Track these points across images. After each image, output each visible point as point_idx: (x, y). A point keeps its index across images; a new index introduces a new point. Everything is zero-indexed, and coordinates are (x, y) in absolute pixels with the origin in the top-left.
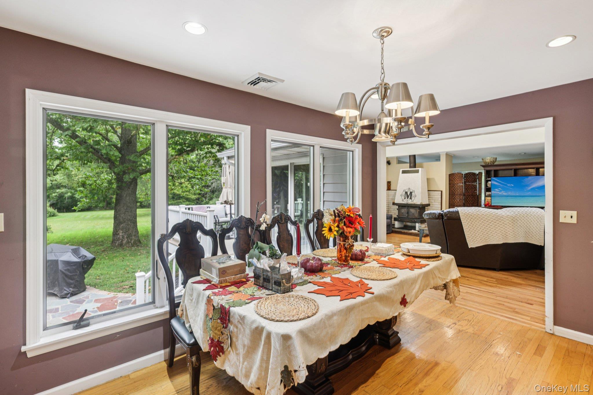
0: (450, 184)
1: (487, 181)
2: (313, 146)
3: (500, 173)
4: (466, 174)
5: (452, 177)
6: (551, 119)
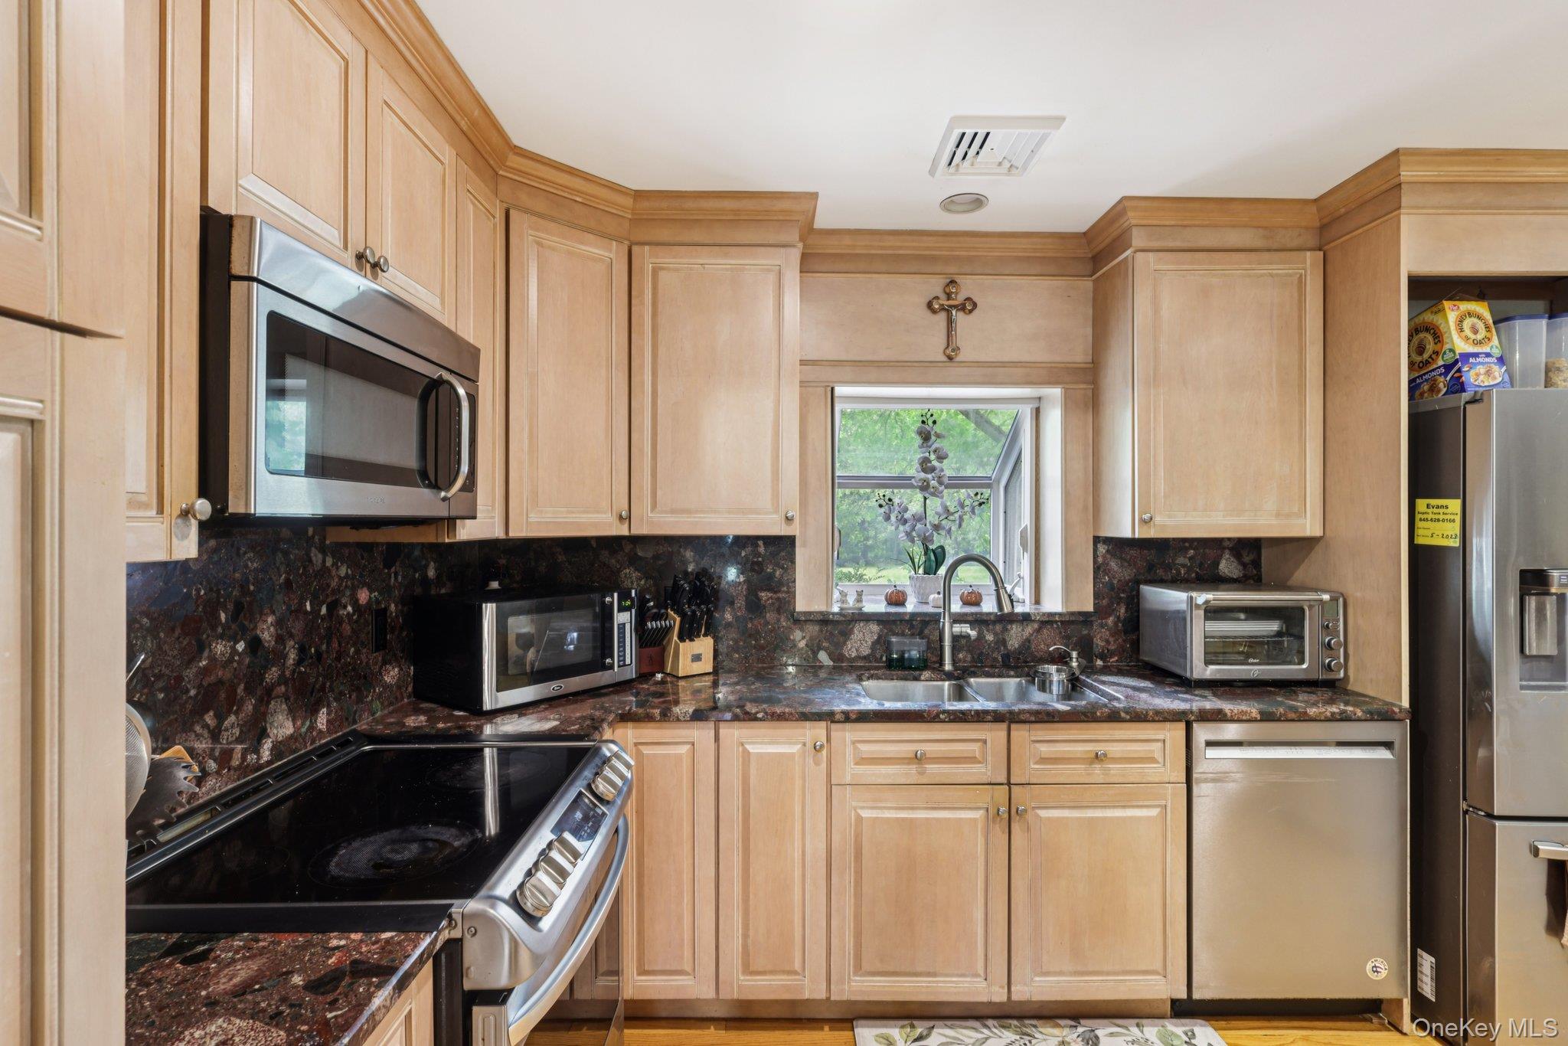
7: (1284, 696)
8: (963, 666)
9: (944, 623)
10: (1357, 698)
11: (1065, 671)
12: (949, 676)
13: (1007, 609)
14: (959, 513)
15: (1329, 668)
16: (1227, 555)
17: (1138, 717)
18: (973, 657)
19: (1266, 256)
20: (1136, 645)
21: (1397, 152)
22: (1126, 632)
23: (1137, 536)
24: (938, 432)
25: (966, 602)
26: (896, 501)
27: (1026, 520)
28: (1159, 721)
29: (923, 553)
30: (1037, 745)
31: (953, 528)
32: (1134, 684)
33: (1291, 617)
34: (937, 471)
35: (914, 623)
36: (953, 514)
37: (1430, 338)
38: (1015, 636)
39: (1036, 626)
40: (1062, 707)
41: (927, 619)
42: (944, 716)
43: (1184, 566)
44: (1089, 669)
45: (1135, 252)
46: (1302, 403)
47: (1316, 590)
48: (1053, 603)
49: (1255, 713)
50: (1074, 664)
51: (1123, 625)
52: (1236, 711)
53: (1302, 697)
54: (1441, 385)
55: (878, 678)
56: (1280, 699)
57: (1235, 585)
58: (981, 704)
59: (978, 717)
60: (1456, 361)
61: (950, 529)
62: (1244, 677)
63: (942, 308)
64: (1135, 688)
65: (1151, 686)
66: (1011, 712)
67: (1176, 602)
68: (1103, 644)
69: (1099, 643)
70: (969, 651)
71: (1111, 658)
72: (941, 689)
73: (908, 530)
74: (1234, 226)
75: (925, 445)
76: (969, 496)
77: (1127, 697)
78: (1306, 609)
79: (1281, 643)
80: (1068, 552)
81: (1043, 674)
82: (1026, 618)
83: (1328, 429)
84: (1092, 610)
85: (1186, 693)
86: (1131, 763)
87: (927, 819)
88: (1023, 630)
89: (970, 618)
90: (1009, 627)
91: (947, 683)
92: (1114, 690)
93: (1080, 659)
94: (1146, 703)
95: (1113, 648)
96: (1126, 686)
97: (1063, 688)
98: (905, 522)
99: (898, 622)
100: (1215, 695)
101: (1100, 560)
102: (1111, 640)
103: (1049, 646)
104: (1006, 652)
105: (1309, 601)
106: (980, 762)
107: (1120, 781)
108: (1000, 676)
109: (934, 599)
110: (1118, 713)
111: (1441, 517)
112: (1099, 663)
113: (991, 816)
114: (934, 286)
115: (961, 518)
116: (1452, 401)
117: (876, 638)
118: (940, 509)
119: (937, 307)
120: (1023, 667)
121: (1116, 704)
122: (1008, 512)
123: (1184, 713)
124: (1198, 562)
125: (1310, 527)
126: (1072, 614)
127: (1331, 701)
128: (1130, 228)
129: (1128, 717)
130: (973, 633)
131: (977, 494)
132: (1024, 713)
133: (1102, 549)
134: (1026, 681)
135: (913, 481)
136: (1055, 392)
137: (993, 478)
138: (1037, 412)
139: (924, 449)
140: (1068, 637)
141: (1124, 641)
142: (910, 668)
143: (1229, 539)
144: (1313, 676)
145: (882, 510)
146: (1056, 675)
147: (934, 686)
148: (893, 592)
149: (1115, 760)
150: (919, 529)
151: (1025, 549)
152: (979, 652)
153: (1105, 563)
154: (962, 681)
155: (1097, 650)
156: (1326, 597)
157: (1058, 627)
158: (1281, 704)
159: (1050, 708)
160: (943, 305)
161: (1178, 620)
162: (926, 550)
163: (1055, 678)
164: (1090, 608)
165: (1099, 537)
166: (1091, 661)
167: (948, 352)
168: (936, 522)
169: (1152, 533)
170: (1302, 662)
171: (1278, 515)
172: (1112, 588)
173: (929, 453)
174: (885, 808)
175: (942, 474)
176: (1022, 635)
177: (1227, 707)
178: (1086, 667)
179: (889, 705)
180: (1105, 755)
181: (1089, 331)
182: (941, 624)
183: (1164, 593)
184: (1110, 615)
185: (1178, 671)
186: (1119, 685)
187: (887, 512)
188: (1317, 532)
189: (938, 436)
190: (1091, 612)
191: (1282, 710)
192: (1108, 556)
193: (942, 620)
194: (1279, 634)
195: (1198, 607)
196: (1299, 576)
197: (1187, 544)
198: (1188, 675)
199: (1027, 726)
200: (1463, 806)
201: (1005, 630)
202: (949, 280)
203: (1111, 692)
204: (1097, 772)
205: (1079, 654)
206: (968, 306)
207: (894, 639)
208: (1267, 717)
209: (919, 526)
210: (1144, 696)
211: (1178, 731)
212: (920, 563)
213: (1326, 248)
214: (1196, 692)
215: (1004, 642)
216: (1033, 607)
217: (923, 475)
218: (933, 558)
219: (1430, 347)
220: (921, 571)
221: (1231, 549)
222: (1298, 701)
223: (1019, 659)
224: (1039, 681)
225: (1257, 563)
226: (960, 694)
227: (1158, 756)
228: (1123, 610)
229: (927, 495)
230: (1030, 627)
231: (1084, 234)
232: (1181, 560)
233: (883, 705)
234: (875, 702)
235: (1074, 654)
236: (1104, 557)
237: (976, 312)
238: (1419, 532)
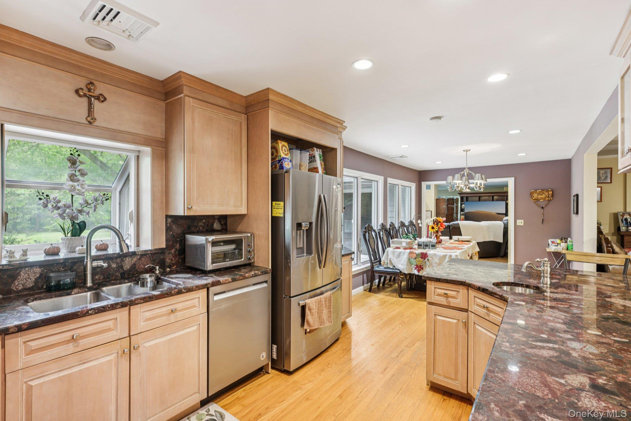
0: (436, 206)
1: (461, 204)
2: (398, 185)
3: (469, 198)
4: (448, 199)
5: (438, 201)
6: (513, 178)
7: (238, 271)
8: (99, 282)
9: (87, 262)
10: (258, 269)
11: (153, 276)
12: (90, 289)
13: (125, 251)
14: (94, 204)
15: (250, 259)
16: (216, 221)
17: (189, 290)
18: (104, 277)
19: (230, 112)
20: (184, 260)
21: (268, 89)
22: (179, 255)
23: (186, 215)
24: (81, 160)
25: (99, 249)
26: (51, 197)
27: (132, 207)
28: (197, 290)
29: (71, 225)
30: (144, 313)
31: (90, 212)
32: (185, 276)
33: (238, 243)
34: (80, 182)
35: (66, 264)
36: (90, 204)
37: (275, 151)
38: (127, 264)
39: (138, 257)
40: (156, 293)
41: (76, 261)
42: (91, 312)
43: (201, 226)
44: (164, 273)
45: (185, 96)
46: (241, 167)
47: (246, 233)
48: (147, 245)
49: (230, 279)
50: (157, 272)
51: (178, 252)
52: (224, 280)
53: (243, 270)
54: (278, 166)
55: (41, 299)
56: (237, 273)
57: (219, 233)
58: (112, 300)
59: (113, 307)
60: (281, 160)
61: (89, 212)
62: (224, 266)
63: (85, 95)
64: (185, 278)
65: (192, 276)
66: (131, 301)
67: (201, 241)
68: (170, 261)
69: (168, 261)
70: (102, 274)
71: (173, 267)
72: (86, 297)
73: (61, 213)
74: (220, 98)
75: (72, 167)
76: (100, 195)
77: (183, 282)
78: (243, 239)
79: (235, 252)
80: (154, 222)
81: (143, 279)
82: (134, 254)
83: (248, 177)
84: (165, 247)
85: (205, 276)
86: (186, 310)
87: (80, 370)
88: (132, 260)
89: (103, 257)
90: (124, 259)
91: (89, 293)
92: (177, 280)
93: (160, 270)
94: (191, 283)
95: (174, 262)
96: (182, 278)
97: (153, 283)
98: (59, 208)
99: (55, 265)
100: (216, 275)
101: (168, 225)
102: (173, 259)
103: (145, 266)
104: (123, 272)
105: (244, 236)
106: (113, 330)
107: (182, 319)
108: (120, 284)
109: (79, 249)
110: (181, 290)
111: (279, 207)
112: (168, 269)
113: (119, 355)
114: (81, 83)
115: (95, 206)
116: (281, 171)
117: (38, 276)
118: (81, 201)
119: (82, 94)
120: (132, 277)
121: (180, 286)
122: (121, 203)
123: (206, 285)
124: (206, 224)
125: (243, 211)
126: (156, 249)
127: (251, 271)
128: (182, 85)
129: (185, 291)
130: (105, 265)
131: (104, 194)
132: (138, 300)
133: (169, 220)
134: (133, 284)
135: (64, 186)
136: (148, 149)
137: (113, 187)
138: (138, 157)
139: (72, 169)
140: (154, 260)
141: (179, 259)
142: (64, 289)
143: (217, 215)
144: (245, 263)
145: (42, 201)
146: (149, 279)
147: (81, 296)
148: (50, 248)
149: (180, 310)
150: (68, 212)
151: (132, 221)
152: (108, 273)
153: (171, 227)
154: (98, 290)
155: (167, 264)
156: (249, 235)
157: (149, 256)
158: (237, 274)
159: (150, 295)
160: (86, 94)
161: (202, 248)
162: (73, 224)
163: (149, 280)
164: (164, 246)
165: (168, 215)
166: (164, 269)
167: (89, 119)
168: (80, 208)
169: (192, 213)
170: (242, 258)
171: (234, 206)
172: (174, 237)
173: (75, 171)
174: (50, 374)
175: (84, 183)
176: (131, 262)
177: (221, 279)
178: (163, 272)
179: (52, 314)
180: (176, 310)
181: (164, 125)
182: (85, 262)
183: (195, 237)
184: (173, 248)
185: (202, 268)
186: (179, 278)
187: (45, 202)
188: (246, 213)
189: (82, 163)
190: (165, 248)
191: (238, 277)
192: (172, 223)
193: (85, 260)
194: (235, 249)
195: (209, 242)
196: (240, 228)
197: (203, 218)
198: (206, 269)
199: (139, 305)
200: (284, 296)
201: (123, 261)
202: (89, 82)
203: (176, 282)
204: (172, 318)
205: (160, 268)
206: (101, 98)
207: (52, 275)
208: (234, 280)
209: (68, 210)
210: (190, 281)
211: (204, 292)
212: (69, 231)
213: (248, 114)
214: (209, 275)
215: (122, 267)
216: (136, 248)
217: (71, 183)
218: (78, 227)
219: (275, 154)
220: (69, 235)
221: (218, 219)
222: (242, 272)
223: (130, 274)
224: (141, 283)
225: (226, 224)
226: (97, 298)
227: (197, 304)
228: (178, 246)
229: (73, 194)
230: (135, 258)
231: (162, 81)
232: (200, 224)
233: (49, 314)
234: (42, 314)
235: (157, 268)
236: (170, 224)
237: (105, 103)
238: (273, 212)
